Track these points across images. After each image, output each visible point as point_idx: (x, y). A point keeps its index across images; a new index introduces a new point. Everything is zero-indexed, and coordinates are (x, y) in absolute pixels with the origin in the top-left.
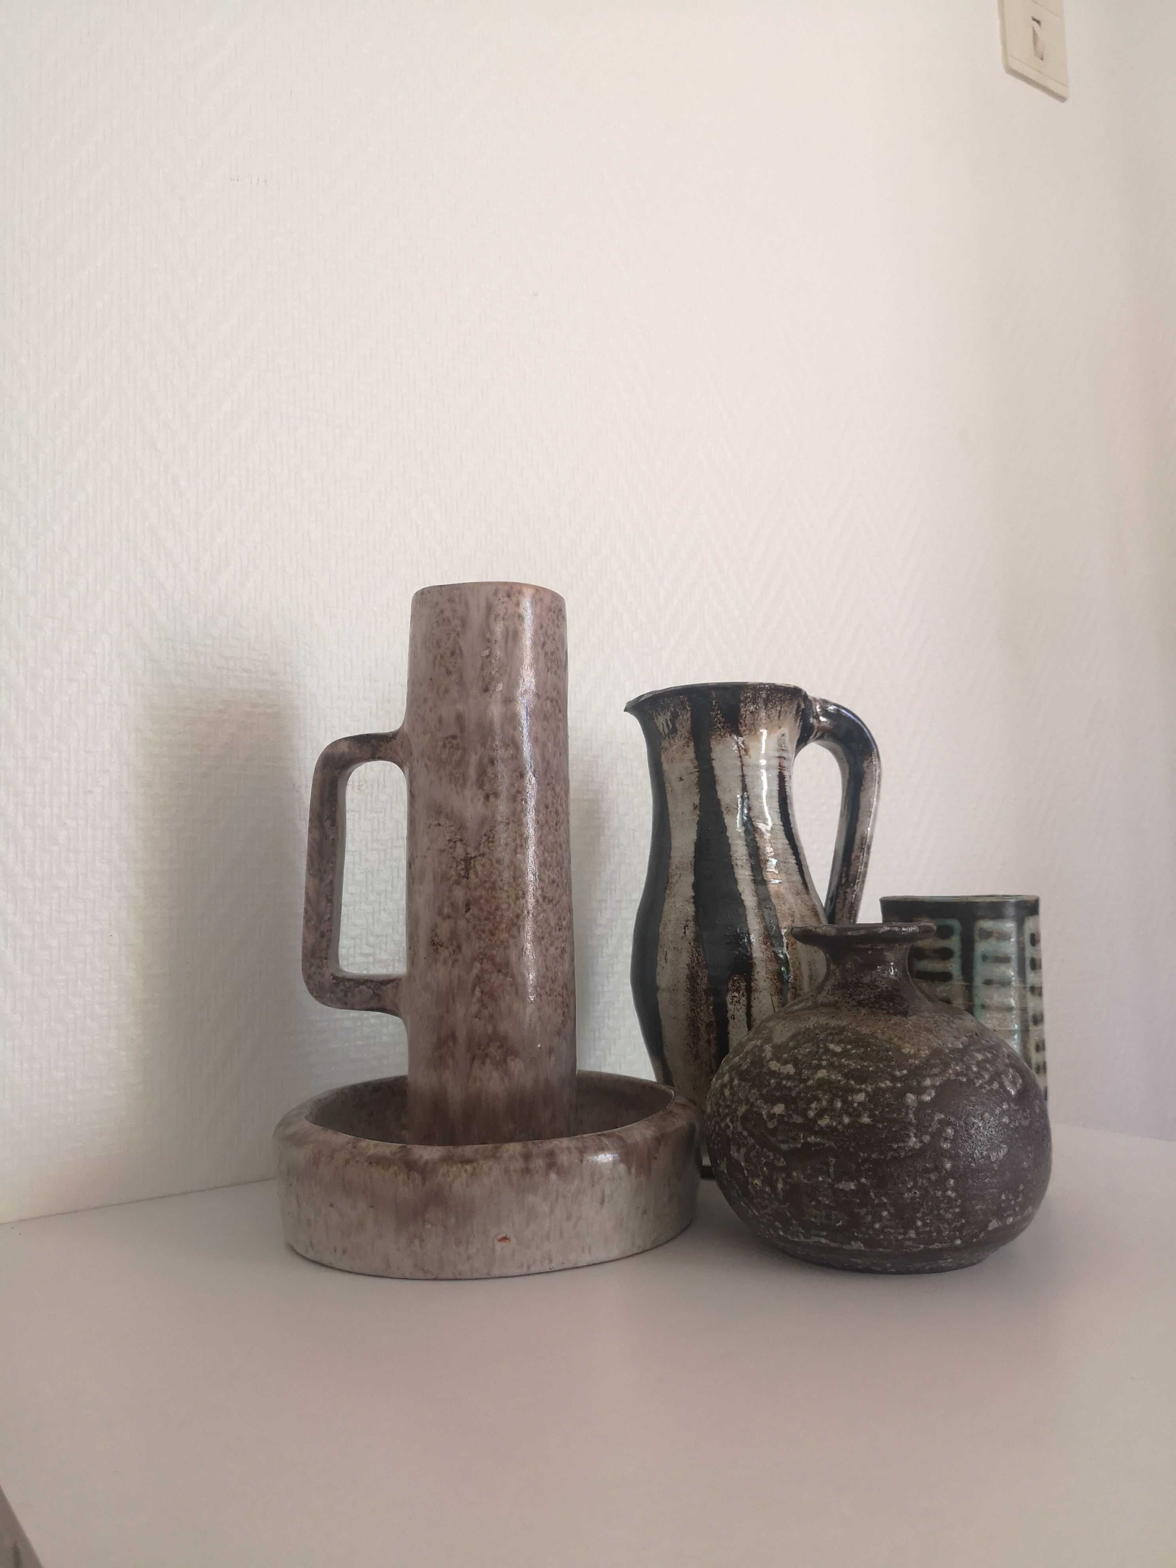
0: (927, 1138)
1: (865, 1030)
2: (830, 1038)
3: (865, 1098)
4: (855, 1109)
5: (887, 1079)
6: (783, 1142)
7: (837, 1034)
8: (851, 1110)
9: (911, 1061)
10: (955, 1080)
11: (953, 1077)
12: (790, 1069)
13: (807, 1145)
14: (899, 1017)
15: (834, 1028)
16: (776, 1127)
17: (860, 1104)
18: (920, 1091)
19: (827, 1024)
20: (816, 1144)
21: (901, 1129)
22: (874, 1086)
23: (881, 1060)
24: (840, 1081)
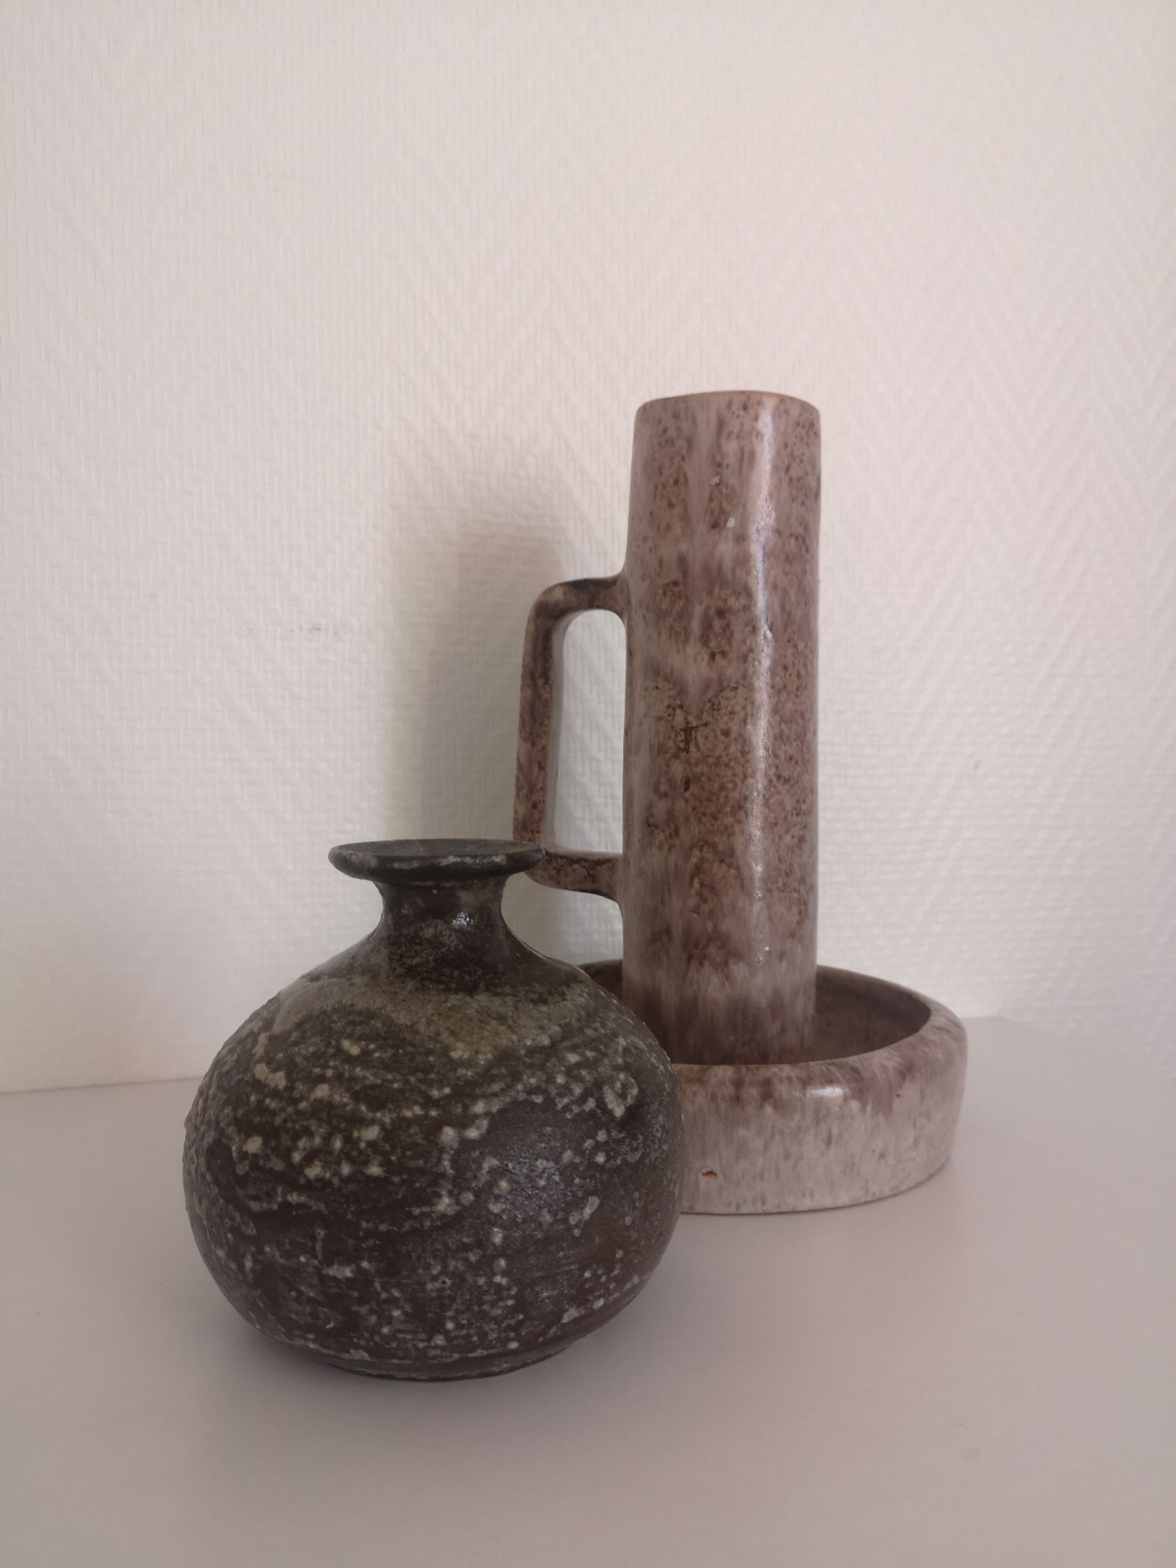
0: (468, 1197)
1: (402, 1018)
2: (349, 1029)
3: (379, 1134)
4: (361, 1152)
5: (416, 1103)
6: (255, 1198)
7: (361, 1023)
8: (354, 1153)
9: (461, 1072)
10: (525, 1102)
11: (522, 1097)
12: (279, 1080)
13: (286, 1206)
14: (460, 996)
15: (359, 1013)
16: (247, 1174)
17: (371, 1144)
18: (463, 1122)
19: (352, 1005)
20: (300, 1206)
21: (430, 1185)
22: (394, 1115)
23: (413, 1071)
24: (345, 1105)
